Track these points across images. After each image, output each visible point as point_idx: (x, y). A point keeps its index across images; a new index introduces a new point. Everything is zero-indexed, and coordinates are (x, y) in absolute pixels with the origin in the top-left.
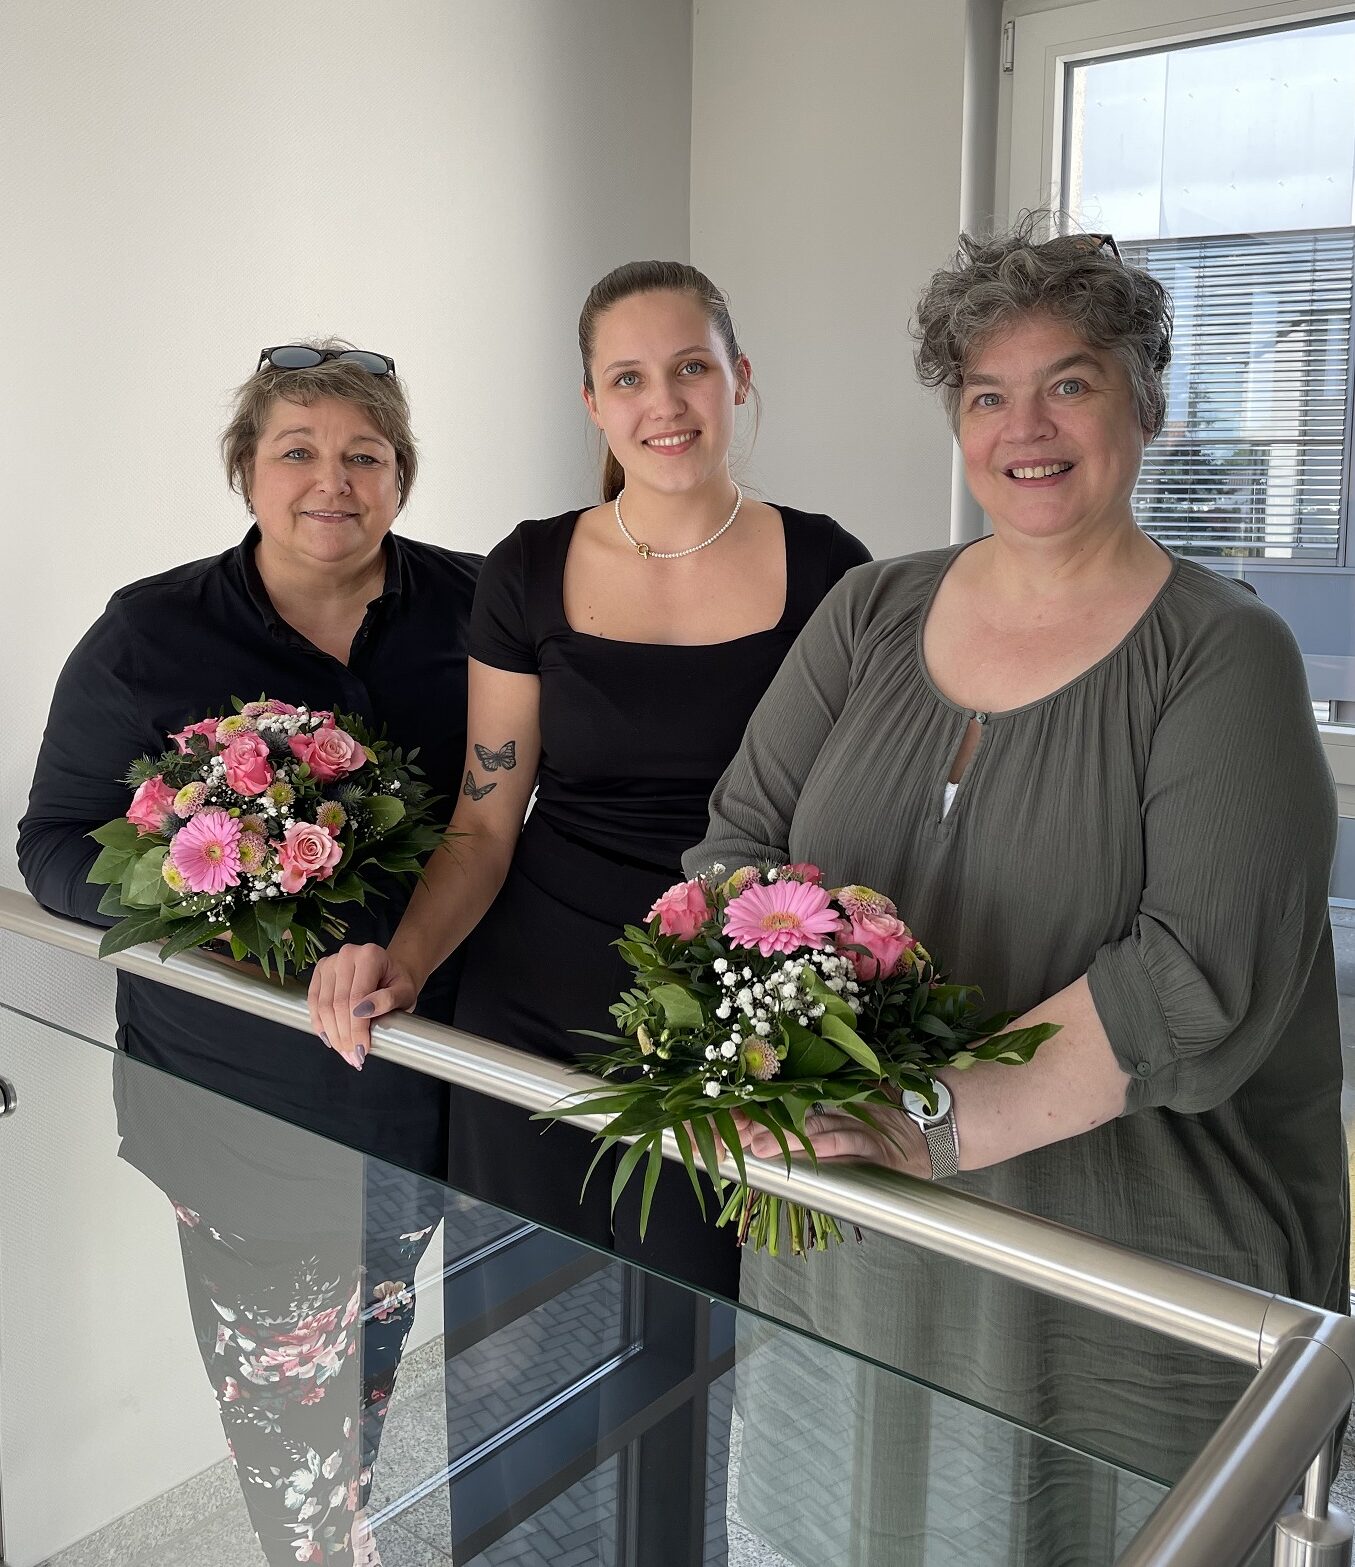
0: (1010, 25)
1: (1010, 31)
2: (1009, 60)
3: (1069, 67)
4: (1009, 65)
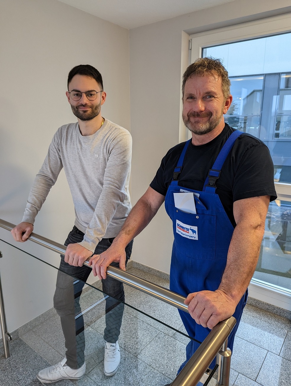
4: (191, 48)
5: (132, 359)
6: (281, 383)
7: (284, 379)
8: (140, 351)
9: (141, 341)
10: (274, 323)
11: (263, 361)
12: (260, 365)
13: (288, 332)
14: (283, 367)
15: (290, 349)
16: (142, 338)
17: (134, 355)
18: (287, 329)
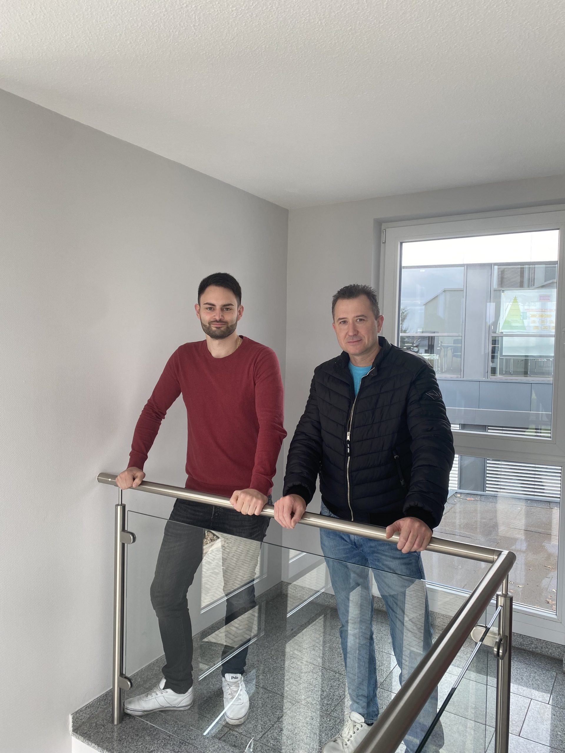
0: (385, 231)
1: (385, 232)
2: (384, 240)
3: (401, 243)
4: (384, 242)
5: (324, 718)
6: (556, 736)
7: (559, 732)
8: (334, 707)
9: (330, 694)
10: (534, 664)
11: (526, 711)
12: (523, 716)
13: (557, 674)
14: (557, 718)
15: (563, 695)
16: (331, 690)
17: (325, 712)
18: (554, 670)
